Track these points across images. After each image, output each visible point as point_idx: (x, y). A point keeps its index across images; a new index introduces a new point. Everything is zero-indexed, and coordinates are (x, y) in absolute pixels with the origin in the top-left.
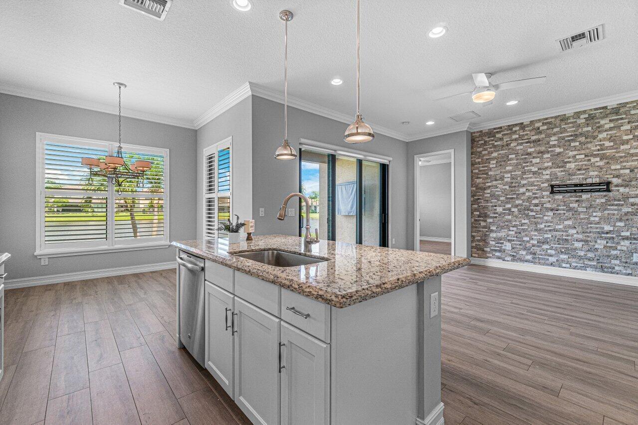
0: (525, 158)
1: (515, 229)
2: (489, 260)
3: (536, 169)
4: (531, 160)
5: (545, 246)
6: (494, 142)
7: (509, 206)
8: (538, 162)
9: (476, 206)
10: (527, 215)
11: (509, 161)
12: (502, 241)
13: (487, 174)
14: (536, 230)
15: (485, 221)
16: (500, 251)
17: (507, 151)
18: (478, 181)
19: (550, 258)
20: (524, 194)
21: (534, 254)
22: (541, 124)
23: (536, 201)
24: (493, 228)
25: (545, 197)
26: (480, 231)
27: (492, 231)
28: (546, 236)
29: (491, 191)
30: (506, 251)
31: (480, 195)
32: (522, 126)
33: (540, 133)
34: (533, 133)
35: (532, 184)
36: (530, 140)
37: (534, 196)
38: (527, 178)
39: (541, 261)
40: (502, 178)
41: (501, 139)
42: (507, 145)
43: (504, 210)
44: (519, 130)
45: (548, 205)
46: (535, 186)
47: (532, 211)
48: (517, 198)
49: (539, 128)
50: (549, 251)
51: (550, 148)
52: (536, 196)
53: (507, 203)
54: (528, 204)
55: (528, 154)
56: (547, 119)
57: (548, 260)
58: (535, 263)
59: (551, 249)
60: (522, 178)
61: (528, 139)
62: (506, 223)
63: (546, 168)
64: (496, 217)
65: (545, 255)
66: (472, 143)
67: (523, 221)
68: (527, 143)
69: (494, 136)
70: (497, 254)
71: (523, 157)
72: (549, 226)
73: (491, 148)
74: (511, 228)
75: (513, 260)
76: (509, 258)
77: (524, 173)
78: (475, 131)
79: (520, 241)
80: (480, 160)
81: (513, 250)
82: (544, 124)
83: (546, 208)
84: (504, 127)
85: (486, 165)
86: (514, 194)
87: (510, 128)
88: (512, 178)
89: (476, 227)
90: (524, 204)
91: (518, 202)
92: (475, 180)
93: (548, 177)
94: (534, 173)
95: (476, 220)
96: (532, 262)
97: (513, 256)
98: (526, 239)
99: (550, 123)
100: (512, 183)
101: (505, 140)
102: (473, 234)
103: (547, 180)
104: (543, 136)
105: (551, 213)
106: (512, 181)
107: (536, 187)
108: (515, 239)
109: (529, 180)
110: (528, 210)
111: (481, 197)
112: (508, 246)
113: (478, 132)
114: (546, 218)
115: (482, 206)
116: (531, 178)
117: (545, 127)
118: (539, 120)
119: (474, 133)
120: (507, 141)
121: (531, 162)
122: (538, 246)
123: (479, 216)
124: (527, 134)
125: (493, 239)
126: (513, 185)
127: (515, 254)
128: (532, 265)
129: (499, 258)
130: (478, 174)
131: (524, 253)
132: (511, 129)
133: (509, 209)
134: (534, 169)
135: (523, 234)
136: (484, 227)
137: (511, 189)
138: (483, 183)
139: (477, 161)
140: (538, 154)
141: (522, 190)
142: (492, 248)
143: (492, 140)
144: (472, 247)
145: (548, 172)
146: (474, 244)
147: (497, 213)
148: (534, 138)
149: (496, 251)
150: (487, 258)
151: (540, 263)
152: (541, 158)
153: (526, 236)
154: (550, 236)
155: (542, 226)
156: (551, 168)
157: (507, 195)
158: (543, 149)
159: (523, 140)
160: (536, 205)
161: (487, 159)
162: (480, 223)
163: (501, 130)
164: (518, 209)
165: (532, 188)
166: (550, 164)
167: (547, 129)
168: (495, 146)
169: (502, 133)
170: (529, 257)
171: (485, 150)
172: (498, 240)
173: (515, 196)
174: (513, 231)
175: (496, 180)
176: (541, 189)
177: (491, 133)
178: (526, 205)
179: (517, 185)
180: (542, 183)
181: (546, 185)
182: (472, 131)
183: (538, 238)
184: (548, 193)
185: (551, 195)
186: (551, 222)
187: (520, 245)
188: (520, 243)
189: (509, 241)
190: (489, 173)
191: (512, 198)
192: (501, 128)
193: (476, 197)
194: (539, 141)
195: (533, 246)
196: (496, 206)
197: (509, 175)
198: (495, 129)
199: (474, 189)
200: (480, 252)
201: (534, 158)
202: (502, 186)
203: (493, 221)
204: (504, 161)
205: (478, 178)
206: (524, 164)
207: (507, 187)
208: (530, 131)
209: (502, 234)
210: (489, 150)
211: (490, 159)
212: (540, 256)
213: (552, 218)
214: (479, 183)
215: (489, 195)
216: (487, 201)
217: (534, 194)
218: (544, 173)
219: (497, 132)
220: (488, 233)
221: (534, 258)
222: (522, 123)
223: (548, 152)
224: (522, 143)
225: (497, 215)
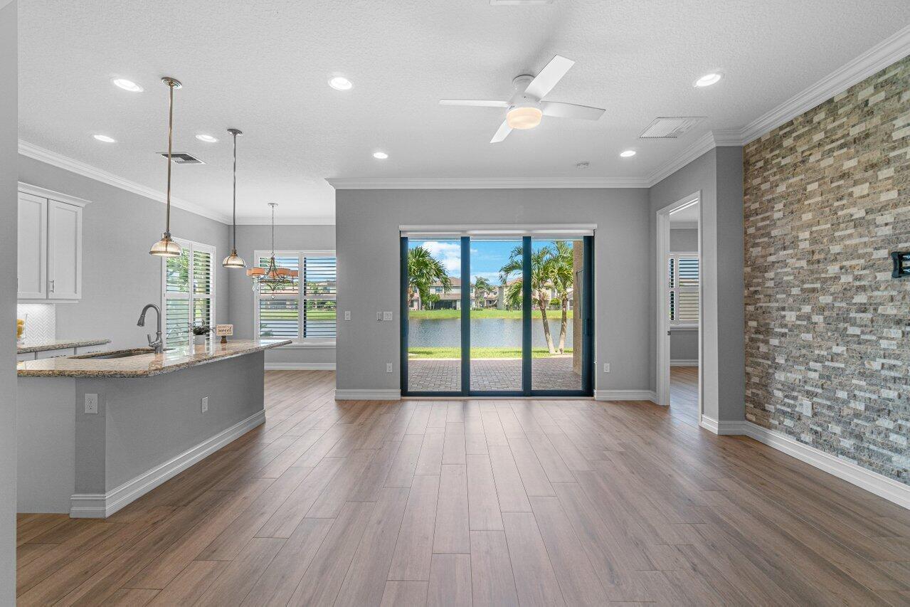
0: (839, 187)
1: (818, 366)
2: (773, 433)
3: (862, 213)
4: (850, 190)
5: (885, 423)
6: (780, 159)
7: (807, 309)
8: (866, 192)
9: (751, 308)
10: (843, 333)
11: (807, 198)
12: (795, 394)
13: (768, 235)
14: (862, 375)
15: (766, 342)
16: (791, 416)
17: (803, 176)
18: (755, 251)
19: (895, 457)
20: (837, 278)
21: (859, 437)
22: (871, 90)
23: (861, 298)
24: (781, 360)
25: (882, 288)
26: (759, 364)
27: (777, 367)
28: (886, 393)
29: (777, 274)
30: (804, 420)
31: (758, 285)
32: (831, 106)
33: (871, 113)
34: (854, 119)
35: (852, 253)
36: (848, 138)
37: (858, 283)
38: (842, 239)
39: (873, 460)
40: (795, 242)
41: (792, 150)
42: (803, 162)
43: (798, 318)
44: (825, 119)
45: (890, 310)
46: (859, 257)
47: (854, 324)
48: (824, 291)
49: (866, 103)
50: (893, 437)
51: (894, 148)
52: (863, 283)
53: (804, 301)
54: (844, 304)
55: (844, 176)
56: (884, 72)
57: (889, 459)
58: (861, 462)
59: (897, 433)
60: (833, 240)
61: (843, 137)
62: (804, 351)
63: (883, 208)
64: (784, 335)
65: (883, 445)
66: (746, 170)
67: (836, 349)
68: (841, 147)
69: (780, 146)
70: (788, 422)
71: (834, 185)
72: (892, 367)
73: (775, 174)
74: (812, 364)
75: (816, 444)
76: (808, 437)
77: (836, 226)
78: (749, 141)
79: (828, 399)
80: (757, 205)
81: (816, 419)
82: (877, 88)
83: (886, 318)
84: (796, 119)
85: (767, 214)
86: (817, 279)
87: (808, 118)
88: (814, 241)
89: (752, 355)
90: (837, 304)
91: (825, 299)
92: (751, 249)
93: (887, 231)
94: (857, 223)
95: (752, 340)
96: (854, 458)
97: (816, 432)
98: (842, 394)
99: (892, 82)
100: (813, 252)
101: (800, 150)
102: (749, 369)
103: (887, 241)
104: (876, 120)
105: (896, 333)
106: (813, 248)
107: (862, 261)
108: (820, 391)
109: (848, 242)
110: (845, 320)
111: (759, 288)
112: (805, 407)
113: (753, 143)
114: (884, 344)
115: (761, 307)
116: (850, 236)
117: (882, 95)
118: (867, 81)
119: (748, 146)
120: (803, 152)
121: (851, 195)
122: (867, 419)
123: (758, 332)
124: (840, 126)
125: (779, 386)
126: (816, 257)
127: (819, 429)
128: (853, 464)
129: (790, 432)
130: (754, 237)
131: (837, 429)
132: (810, 121)
133: (808, 318)
134: (859, 213)
135: (836, 381)
136: (766, 357)
137: (811, 267)
138: (763, 257)
139: (753, 207)
140: (866, 170)
141: (833, 269)
142: (778, 406)
143: (777, 156)
144: (747, 399)
145: (888, 218)
146: (749, 393)
147: (786, 326)
148: (854, 132)
149: (784, 413)
150: (770, 427)
151: (871, 464)
152: (873, 182)
153: (842, 386)
154: (892, 394)
155: (876, 365)
156: (896, 206)
157: (803, 282)
158: (875, 156)
159: (833, 142)
160: (863, 309)
161: (769, 201)
162: (758, 348)
163: (792, 127)
164: (825, 318)
165: (853, 262)
166: (893, 195)
167: (887, 99)
168: (781, 169)
169: (794, 135)
170: (847, 443)
171: (765, 180)
172: (789, 388)
173: (818, 285)
174: (815, 371)
175: (785, 248)
176: (871, 266)
177: (774, 141)
178: (840, 308)
179: (822, 256)
180: (876, 249)
181: (884, 253)
182: (743, 144)
183: (868, 395)
184: (888, 275)
185: (896, 281)
186: (897, 357)
187: (830, 408)
188: (829, 403)
189: (810, 395)
190: (774, 233)
191: (814, 290)
192: (791, 123)
193: (752, 289)
194: (867, 136)
195: (857, 415)
196: (783, 309)
197: (806, 235)
198: (781, 128)
199: (749, 269)
200: (758, 411)
201: (856, 183)
202: (794, 260)
203: (780, 342)
204: (799, 201)
205: (755, 245)
206: (836, 204)
207: (803, 263)
208: (848, 115)
209: (795, 376)
210: (772, 179)
211: (773, 199)
212: (872, 447)
213: (900, 346)
214: (757, 257)
215: (771, 284)
216: (770, 296)
217: (857, 278)
218: (880, 220)
219: (785, 135)
220: (771, 371)
221: (858, 448)
222: (831, 101)
223: (888, 162)
224: (831, 150)
225: (787, 331)
